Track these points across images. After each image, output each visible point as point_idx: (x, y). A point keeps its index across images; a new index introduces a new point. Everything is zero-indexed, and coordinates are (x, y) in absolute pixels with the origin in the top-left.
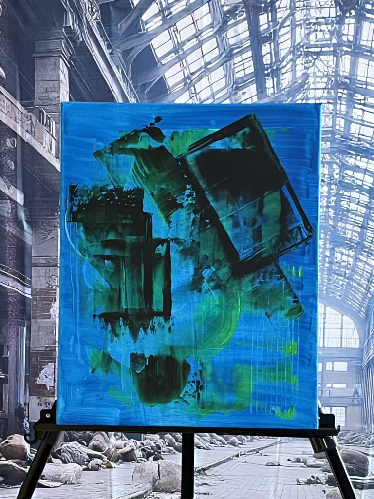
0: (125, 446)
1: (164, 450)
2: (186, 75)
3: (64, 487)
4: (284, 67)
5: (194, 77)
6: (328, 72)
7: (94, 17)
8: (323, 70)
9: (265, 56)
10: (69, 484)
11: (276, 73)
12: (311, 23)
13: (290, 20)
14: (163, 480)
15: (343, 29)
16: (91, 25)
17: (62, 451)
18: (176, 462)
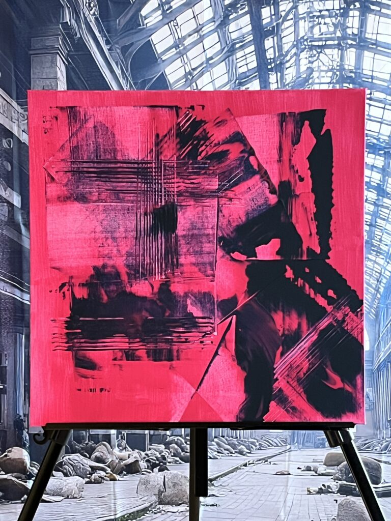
0: (129, 457)
1: (169, 460)
2: (187, 71)
3: (66, 501)
4: (287, 62)
5: (195, 73)
6: (333, 66)
7: (92, 12)
8: (328, 65)
9: (268, 51)
10: (71, 498)
11: (280, 68)
12: (314, 16)
13: (293, 13)
14: (169, 492)
15: (347, 21)
16: (89, 21)
17: (63, 463)
18: (183, 473)
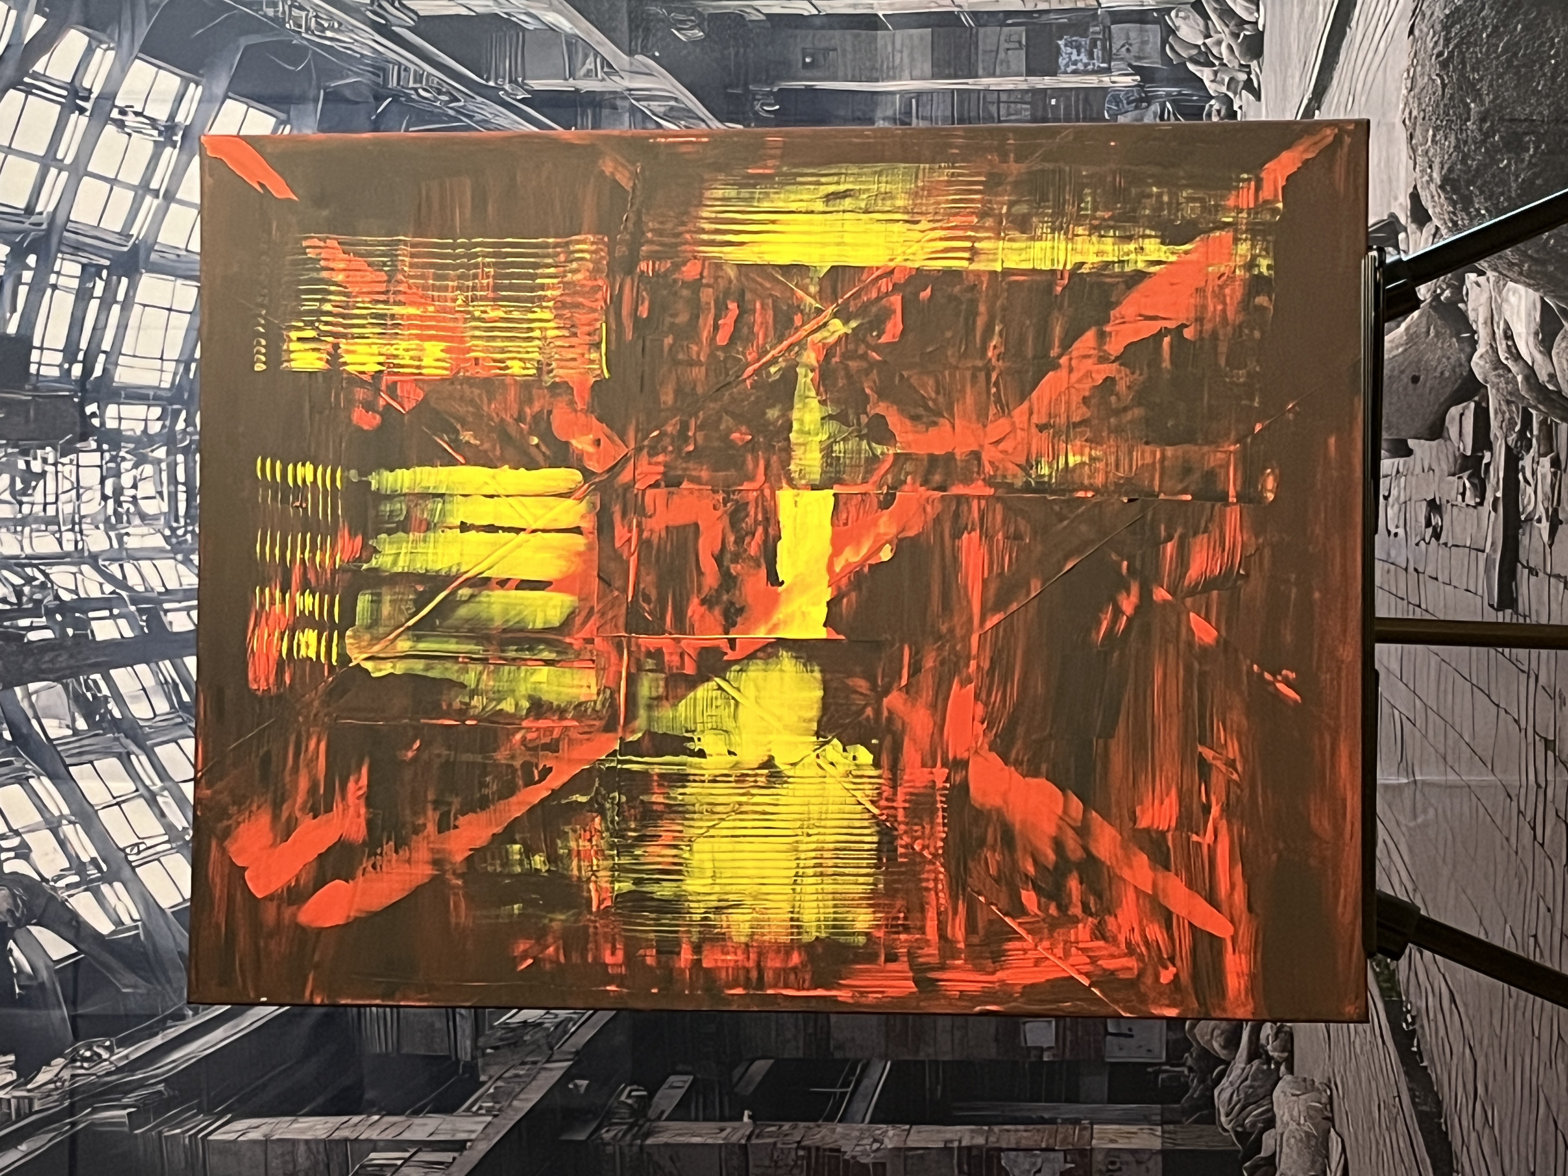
3: (1342, 1126)
7: (105, 1055)
10: (1332, 1111)
12: (115, 512)
13: (107, 564)
15: (129, 433)
16: (127, 1061)
17: (1239, 1129)
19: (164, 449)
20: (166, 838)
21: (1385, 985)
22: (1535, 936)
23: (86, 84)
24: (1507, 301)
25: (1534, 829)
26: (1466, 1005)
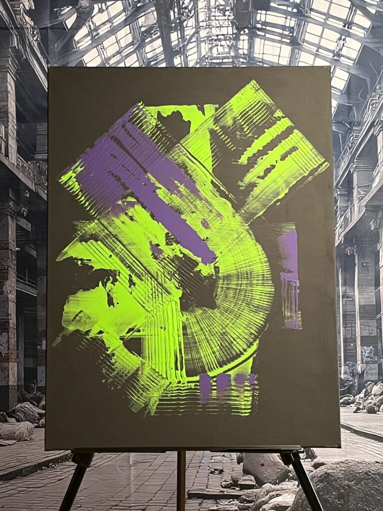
3: (18, 444)
7: (35, 39)
10: (22, 441)
12: (213, 39)
13: (196, 37)
15: (239, 44)
16: (32, 45)
17: (16, 410)
19: (234, 55)
20: (106, 57)
21: (64, 458)
22: (81, 507)
23: (353, 28)
24: (289, 495)
25: (116, 506)
26: (58, 484)
